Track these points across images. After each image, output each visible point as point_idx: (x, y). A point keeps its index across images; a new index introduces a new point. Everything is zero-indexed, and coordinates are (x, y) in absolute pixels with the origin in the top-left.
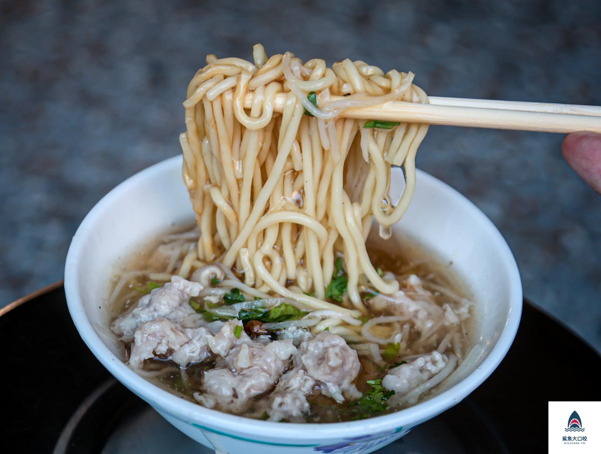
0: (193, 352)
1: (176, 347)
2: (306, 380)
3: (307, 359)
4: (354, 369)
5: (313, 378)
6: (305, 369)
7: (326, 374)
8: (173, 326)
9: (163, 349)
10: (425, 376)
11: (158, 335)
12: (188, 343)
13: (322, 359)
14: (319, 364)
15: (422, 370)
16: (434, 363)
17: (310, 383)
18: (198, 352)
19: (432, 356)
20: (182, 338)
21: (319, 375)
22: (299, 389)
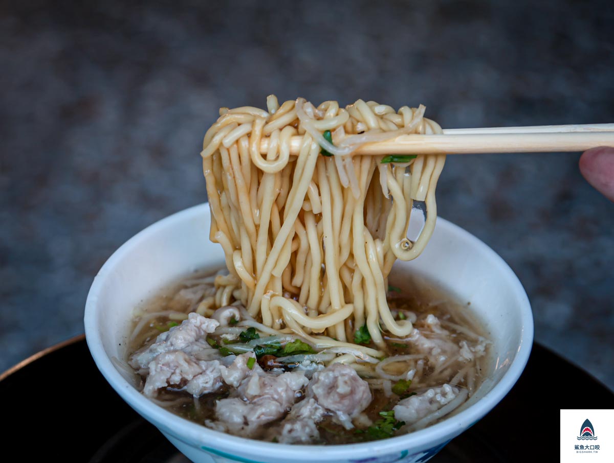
0: (207, 383)
1: (189, 377)
2: (316, 409)
3: (317, 388)
4: (365, 399)
5: (323, 406)
6: (316, 399)
7: (335, 403)
8: (187, 357)
9: (176, 379)
10: (435, 406)
11: (172, 365)
12: (201, 374)
13: (332, 387)
14: (329, 393)
15: (431, 401)
16: (444, 394)
17: (320, 412)
18: (211, 382)
19: (442, 388)
20: (195, 369)
21: (329, 403)
22: (310, 417)
